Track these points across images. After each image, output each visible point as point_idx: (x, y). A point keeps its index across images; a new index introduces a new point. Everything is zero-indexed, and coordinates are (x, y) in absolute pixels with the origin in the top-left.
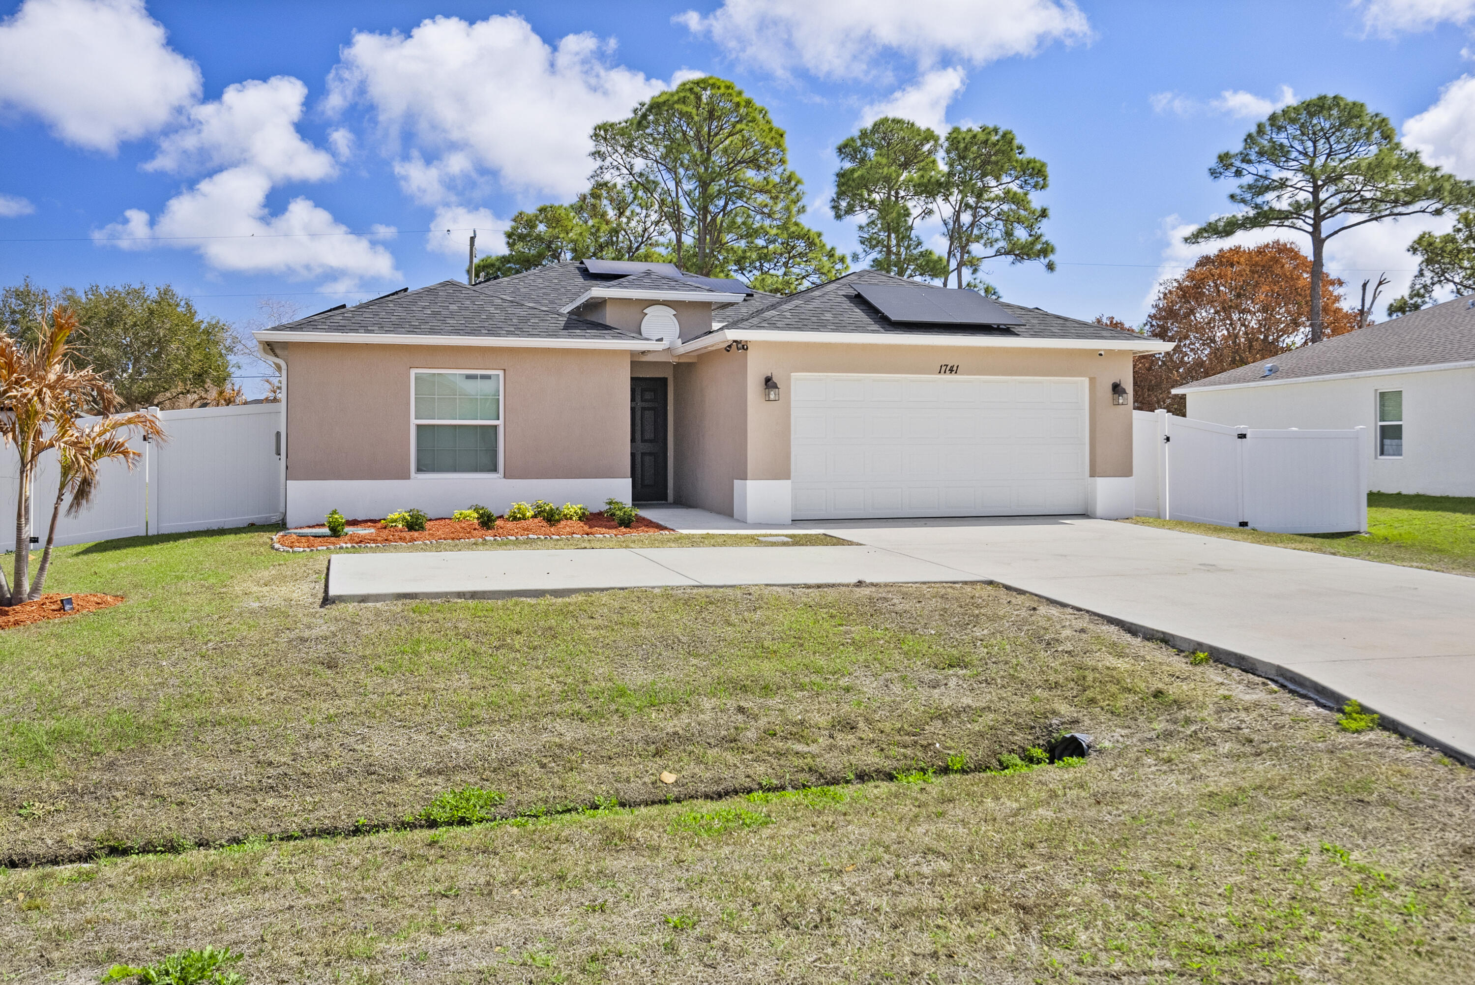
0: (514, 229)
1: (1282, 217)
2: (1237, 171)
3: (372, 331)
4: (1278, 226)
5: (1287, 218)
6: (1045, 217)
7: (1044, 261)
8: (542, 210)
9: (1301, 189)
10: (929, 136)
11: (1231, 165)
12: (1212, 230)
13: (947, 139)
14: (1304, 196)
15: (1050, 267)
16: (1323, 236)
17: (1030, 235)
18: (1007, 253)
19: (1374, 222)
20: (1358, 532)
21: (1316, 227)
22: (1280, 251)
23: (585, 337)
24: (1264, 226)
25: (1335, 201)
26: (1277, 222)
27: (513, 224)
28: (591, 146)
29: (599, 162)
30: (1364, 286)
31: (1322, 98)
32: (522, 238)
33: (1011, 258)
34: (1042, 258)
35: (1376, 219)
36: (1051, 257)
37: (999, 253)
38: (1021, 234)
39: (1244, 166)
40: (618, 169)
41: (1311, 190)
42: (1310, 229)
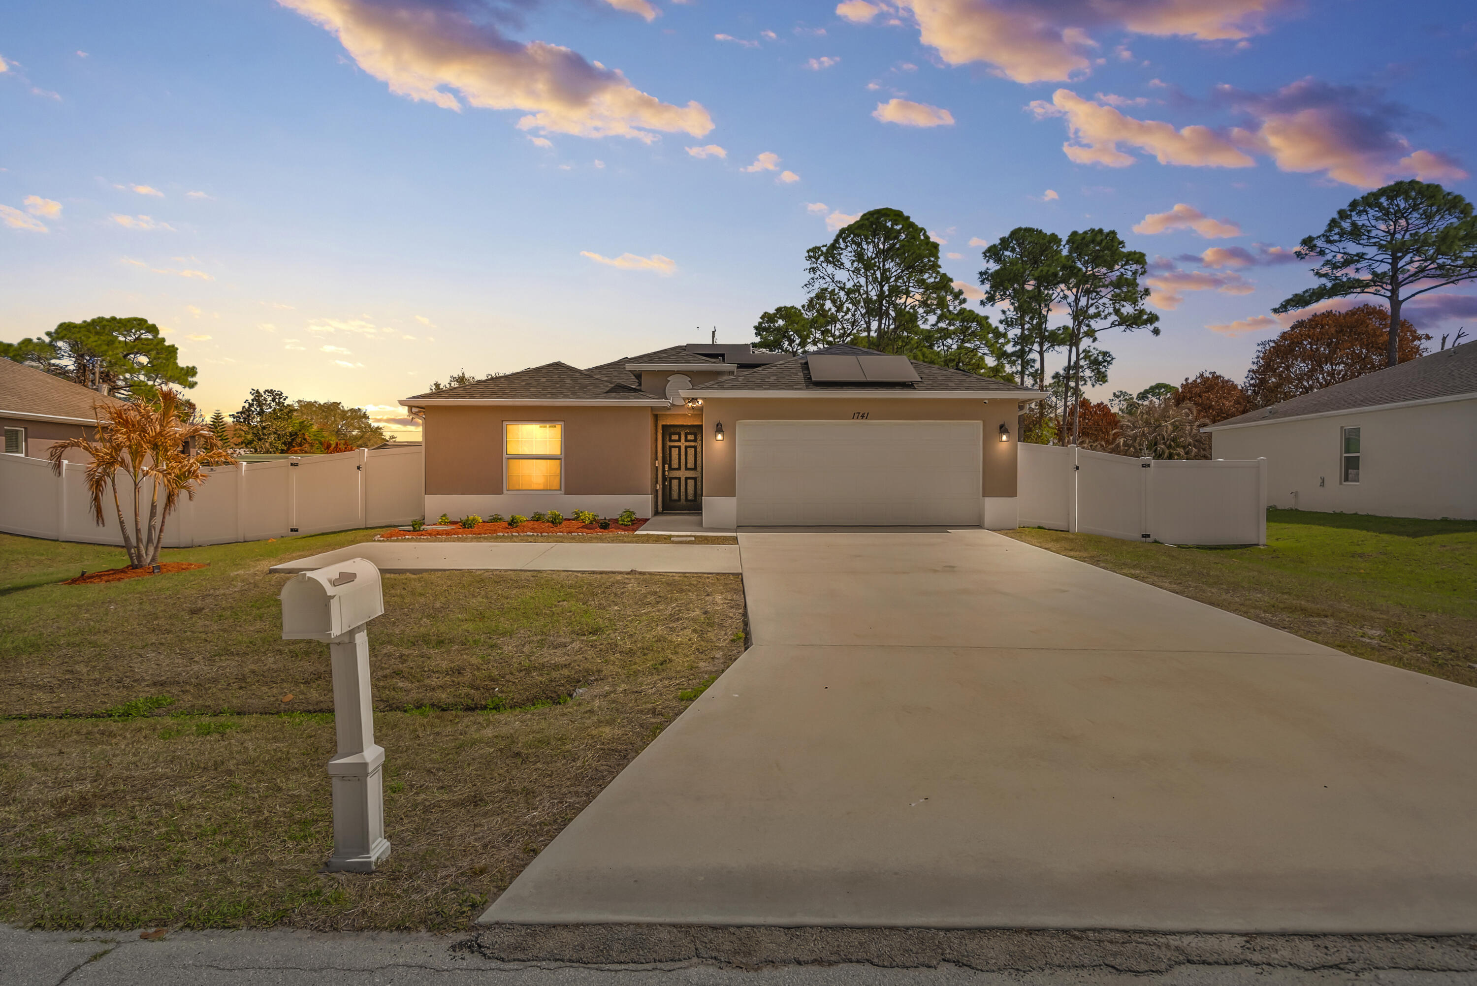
0: (760, 323)
1: (1362, 286)
2: (1321, 251)
3: (474, 398)
4: (1359, 293)
5: (1367, 285)
6: (1147, 295)
7: (1151, 327)
8: (779, 310)
9: (1382, 261)
10: (1054, 239)
11: (1315, 246)
12: (1299, 301)
13: (1068, 242)
14: (1384, 268)
15: (1156, 332)
16: (1401, 298)
17: (1135, 310)
18: (1119, 325)
19: (1451, 285)
20: (1258, 545)
21: (1394, 292)
22: (1369, 314)
23: (615, 398)
24: (1346, 294)
25: (1412, 268)
26: (1359, 290)
27: (761, 320)
28: (808, 265)
29: (812, 275)
30: (1444, 339)
31: (1399, 184)
32: (765, 329)
33: (1123, 328)
34: (1149, 325)
35: (1453, 282)
36: (1156, 324)
37: (1113, 325)
38: (1128, 309)
39: (1328, 246)
40: (824, 278)
41: (1390, 261)
42: (1389, 294)
